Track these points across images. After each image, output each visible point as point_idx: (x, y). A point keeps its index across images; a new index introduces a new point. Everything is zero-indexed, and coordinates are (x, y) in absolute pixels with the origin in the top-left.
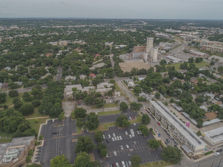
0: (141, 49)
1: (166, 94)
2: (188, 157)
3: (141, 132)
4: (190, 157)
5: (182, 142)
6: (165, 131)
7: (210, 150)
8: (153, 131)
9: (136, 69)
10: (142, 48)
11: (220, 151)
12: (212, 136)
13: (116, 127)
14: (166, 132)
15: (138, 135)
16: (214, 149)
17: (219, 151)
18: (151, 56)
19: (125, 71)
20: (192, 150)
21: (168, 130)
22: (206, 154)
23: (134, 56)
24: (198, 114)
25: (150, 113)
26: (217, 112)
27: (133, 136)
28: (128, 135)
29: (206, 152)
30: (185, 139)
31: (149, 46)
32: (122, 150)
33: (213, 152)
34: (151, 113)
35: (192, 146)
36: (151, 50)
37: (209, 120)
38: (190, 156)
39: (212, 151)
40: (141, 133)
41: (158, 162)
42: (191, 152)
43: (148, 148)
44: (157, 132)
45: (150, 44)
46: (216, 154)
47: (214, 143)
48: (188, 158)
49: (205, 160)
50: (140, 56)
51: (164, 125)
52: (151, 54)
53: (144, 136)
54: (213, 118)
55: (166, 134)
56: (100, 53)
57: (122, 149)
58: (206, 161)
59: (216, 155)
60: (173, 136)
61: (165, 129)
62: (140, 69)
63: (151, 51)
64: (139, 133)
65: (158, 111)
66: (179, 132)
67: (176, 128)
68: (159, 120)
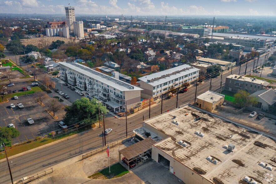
5: (107, 98)
8: (60, 96)
16: (156, 98)
18: (75, 34)
23: (48, 34)
30: (110, 91)
31: (70, 20)
35: (120, 96)
42: (121, 107)
45: (70, 16)
47: (154, 88)
50: (58, 34)
51: (81, 89)
65: (79, 76)
66: (100, 85)
67: (96, 83)
68: (73, 86)
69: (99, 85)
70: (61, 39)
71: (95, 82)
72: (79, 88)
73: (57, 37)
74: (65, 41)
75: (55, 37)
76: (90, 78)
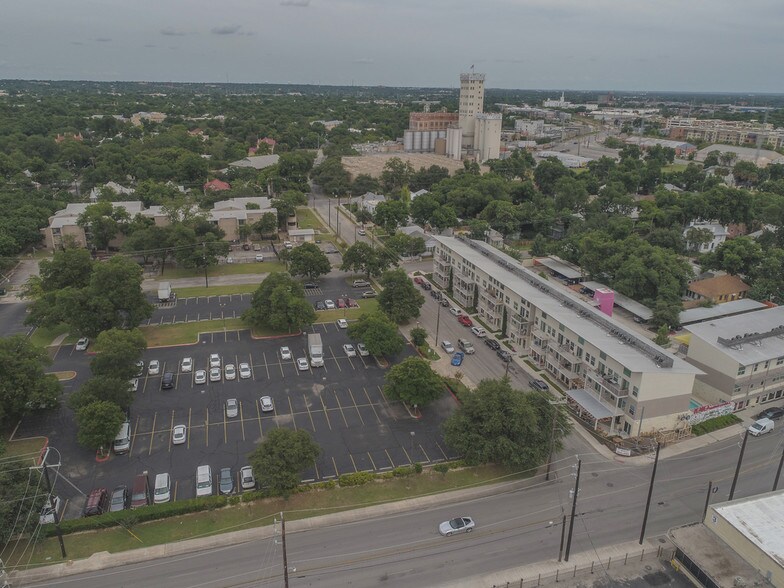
0: (439, 121)
1: (518, 234)
2: (602, 441)
3: (363, 349)
4: (610, 443)
5: (570, 375)
6: (489, 343)
7: (721, 411)
8: (430, 341)
9: (402, 166)
10: (442, 118)
11: (776, 414)
12: (728, 337)
13: (245, 334)
14: (497, 348)
15: (345, 360)
16: (741, 405)
17: (771, 415)
18: (475, 148)
19: (355, 174)
20: (621, 404)
21: (505, 340)
22: (699, 430)
23: (408, 146)
24: (654, 273)
25: (430, 289)
26: (742, 276)
27: (318, 361)
28: (288, 360)
29: (701, 417)
30: (584, 356)
31: (470, 108)
32: (228, 419)
33: (739, 421)
34: (434, 289)
35: (620, 382)
36: (477, 121)
37: (708, 305)
38: (611, 438)
39: (732, 416)
40: (364, 353)
41: (419, 470)
42: (618, 419)
43: (384, 411)
44: (449, 346)
45: (470, 100)
46: (757, 426)
47: (742, 369)
48: (602, 449)
49: (697, 457)
50: (433, 147)
51: (489, 325)
52: (476, 137)
53: (376, 365)
54: (726, 297)
55: (491, 355)
56: (279, 137)
57: (232, 413)
58: (701, 458)
59: (756, 431)
60: (527, 362)
61: (492, 336)
62: (423, 169)
63: (476, 125)
64: (351, 354)
65: (464, 268)
66: (554, 331)
67: (541, 319)
68: (467, 310)
69: (549, 327)
70: (440, 162)
71: (538, 315)
72: (484, 320)
73: (431, 156)
74: (448, 167)
75: (425, 155)
76: (523, 301)
